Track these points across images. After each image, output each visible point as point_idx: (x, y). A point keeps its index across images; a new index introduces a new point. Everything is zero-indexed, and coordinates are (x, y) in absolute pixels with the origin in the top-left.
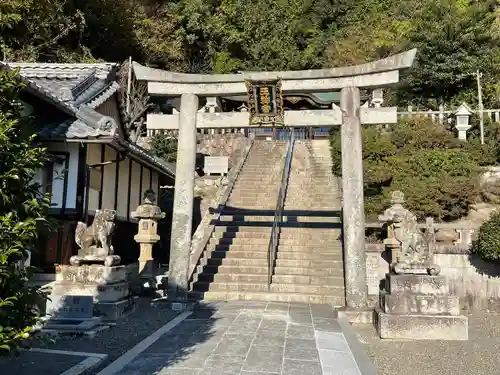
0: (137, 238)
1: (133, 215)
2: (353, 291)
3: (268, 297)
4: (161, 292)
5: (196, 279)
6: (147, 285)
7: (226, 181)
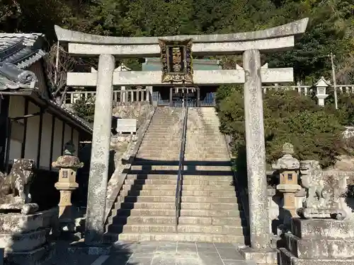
0: (57, 185)
1: (54, 164)
2: (258, 233)
3: (177, 237)
4: (78, 234)
5: (111, 222)
6: (65, 228)
7: (135, 137)
